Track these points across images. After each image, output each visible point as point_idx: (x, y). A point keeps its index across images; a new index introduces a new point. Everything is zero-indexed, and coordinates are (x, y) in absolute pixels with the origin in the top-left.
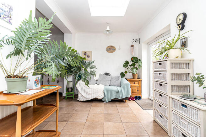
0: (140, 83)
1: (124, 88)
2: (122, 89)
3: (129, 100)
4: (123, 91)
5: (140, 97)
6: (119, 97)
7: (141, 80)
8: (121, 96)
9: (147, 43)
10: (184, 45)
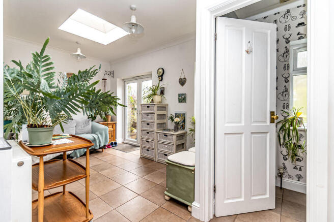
0: (114, 127)
1: (101, 134)
2: (99, 136)
3: (105, 149)
4: (101, 138)
5: (116, 143)
6: (96, 146)
7: (116, 123)
8: (98, 145)
9: (123, 79)
10: (162, 93)
